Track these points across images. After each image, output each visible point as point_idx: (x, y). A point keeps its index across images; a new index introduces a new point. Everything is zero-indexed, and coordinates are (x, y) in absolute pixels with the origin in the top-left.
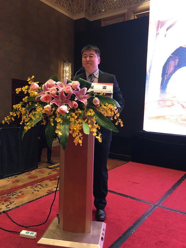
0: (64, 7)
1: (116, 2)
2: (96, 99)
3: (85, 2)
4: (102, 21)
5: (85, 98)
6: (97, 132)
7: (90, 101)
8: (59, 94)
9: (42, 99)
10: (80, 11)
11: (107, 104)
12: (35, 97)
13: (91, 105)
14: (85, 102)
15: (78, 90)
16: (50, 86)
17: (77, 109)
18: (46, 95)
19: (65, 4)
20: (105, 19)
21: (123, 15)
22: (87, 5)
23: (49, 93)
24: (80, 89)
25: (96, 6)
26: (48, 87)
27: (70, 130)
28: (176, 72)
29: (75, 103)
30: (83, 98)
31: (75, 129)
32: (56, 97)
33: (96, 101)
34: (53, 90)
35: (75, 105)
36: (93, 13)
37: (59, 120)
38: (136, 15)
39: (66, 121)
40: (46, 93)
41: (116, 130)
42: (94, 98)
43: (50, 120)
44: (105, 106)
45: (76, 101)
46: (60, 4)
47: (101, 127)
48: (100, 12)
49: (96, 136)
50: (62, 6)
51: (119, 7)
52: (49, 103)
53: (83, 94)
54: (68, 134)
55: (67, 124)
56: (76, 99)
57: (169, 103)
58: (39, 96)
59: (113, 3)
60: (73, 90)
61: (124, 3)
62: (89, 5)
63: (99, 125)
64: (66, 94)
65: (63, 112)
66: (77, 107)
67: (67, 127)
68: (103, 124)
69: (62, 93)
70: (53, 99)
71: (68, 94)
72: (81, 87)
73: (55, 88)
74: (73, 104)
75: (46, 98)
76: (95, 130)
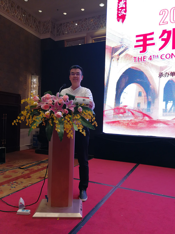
0: (32, 28)
1: (76, 27)
2: (80, 107)
3: (50, 25)
4: (65, 42)
5: (72, 107)
6: (82, 130)
7: (76, 108)
8: (55, 104)
9: (42, 108)
10: (46, 32)
11: (87, 111)
12: (36, 106)
13: (77, 112)
14: (72, 109)
15: (67, 101)
16: (48, 99)
17: (68, 114)
18: (45, 104)
19: (33, 25)
20: (68, 41)
21: (83, 38)
22: (52, 28)
23: (47, 103)
24: (69, 100)
25: (60, 29)
26: (46, 99)
27: (65, 128)
28: (127, 87)
29: (66, 110)
30: (71, 107)
31: (68, 127)
32: (52, 106)
33: (80, 109)
34: (50, 102)
35: (66, 112)
36: (57, 35)
37: (57, 122)
38: (94, 39)
39: (61, 122)
40: (45, 103)
41: (93, 128)
42: (78, 107)
43: (49, 122)
44: (86, 112)
45: (67, 109)
46: (29, 25)
47: (84, 126)
48: (63, 34)
49: (82, 132)
50: (31, 26)
51: (80, 32)
52: (48, 110)
53: (71, 104)
54: (63, 131)
55: (62, 124)
56: (67, 108)
57: (122, 111)
58: (40, 105)
59: (75, 28)
60: (65, 101)
61: (83, 28)
62: (54, 28)
63: (82, 125)
64: (60, 104)
65: (59, 116)
66: (67, 113)
67: (62, 126)
68: (85, 125)
69: (56, 103)
70: (50, 107)
71: (61, 104)
72: (70, 99)
73: (52, 100)
74: (65, 111)
75: (46, 107)
76: (81, 128)
